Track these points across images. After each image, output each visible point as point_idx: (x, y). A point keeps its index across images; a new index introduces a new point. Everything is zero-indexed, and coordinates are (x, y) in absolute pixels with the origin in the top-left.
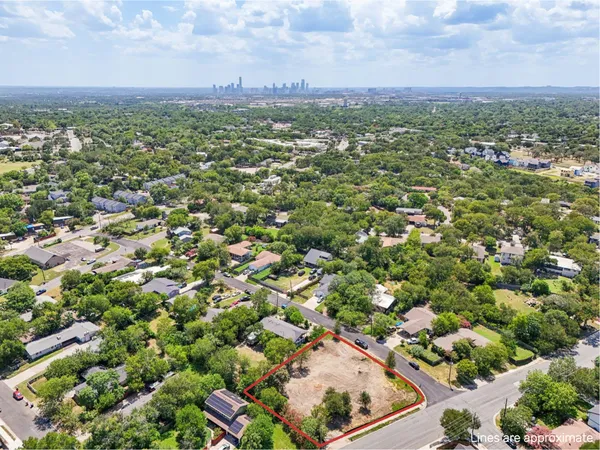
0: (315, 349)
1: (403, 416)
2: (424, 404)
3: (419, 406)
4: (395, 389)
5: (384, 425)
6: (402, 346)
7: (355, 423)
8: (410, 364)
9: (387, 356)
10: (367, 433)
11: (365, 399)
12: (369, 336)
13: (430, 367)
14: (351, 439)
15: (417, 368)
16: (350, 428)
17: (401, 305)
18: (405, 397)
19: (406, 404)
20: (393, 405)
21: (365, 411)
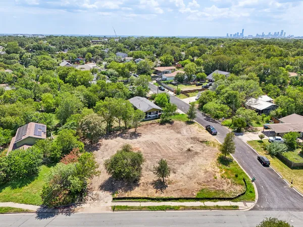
0: (162, 123)
1: (205, 208)
2: (250, 205)
3: (240, 204)
4: (218, 175)
5: (170, 208)
6: (261, 142)
7: (136, 192)
8: (260, 159)
9: (225, 136)
10: (140, 209)
11: (163, 170)
12: (227, 128)
13: (286, 169)
14: (114, 208)
15: (266, 164)
16: (126, 195)
17: (279, 110)
18: (225, 187)
19: (221, 196)
20: (202, 190)
21: (160, 185)
